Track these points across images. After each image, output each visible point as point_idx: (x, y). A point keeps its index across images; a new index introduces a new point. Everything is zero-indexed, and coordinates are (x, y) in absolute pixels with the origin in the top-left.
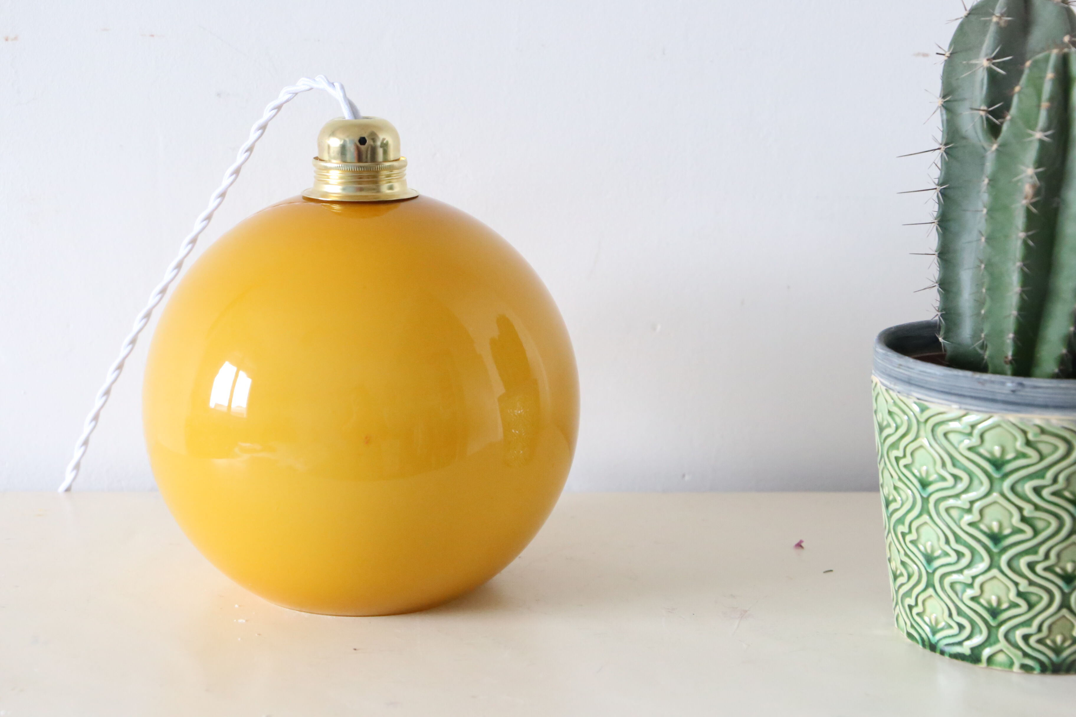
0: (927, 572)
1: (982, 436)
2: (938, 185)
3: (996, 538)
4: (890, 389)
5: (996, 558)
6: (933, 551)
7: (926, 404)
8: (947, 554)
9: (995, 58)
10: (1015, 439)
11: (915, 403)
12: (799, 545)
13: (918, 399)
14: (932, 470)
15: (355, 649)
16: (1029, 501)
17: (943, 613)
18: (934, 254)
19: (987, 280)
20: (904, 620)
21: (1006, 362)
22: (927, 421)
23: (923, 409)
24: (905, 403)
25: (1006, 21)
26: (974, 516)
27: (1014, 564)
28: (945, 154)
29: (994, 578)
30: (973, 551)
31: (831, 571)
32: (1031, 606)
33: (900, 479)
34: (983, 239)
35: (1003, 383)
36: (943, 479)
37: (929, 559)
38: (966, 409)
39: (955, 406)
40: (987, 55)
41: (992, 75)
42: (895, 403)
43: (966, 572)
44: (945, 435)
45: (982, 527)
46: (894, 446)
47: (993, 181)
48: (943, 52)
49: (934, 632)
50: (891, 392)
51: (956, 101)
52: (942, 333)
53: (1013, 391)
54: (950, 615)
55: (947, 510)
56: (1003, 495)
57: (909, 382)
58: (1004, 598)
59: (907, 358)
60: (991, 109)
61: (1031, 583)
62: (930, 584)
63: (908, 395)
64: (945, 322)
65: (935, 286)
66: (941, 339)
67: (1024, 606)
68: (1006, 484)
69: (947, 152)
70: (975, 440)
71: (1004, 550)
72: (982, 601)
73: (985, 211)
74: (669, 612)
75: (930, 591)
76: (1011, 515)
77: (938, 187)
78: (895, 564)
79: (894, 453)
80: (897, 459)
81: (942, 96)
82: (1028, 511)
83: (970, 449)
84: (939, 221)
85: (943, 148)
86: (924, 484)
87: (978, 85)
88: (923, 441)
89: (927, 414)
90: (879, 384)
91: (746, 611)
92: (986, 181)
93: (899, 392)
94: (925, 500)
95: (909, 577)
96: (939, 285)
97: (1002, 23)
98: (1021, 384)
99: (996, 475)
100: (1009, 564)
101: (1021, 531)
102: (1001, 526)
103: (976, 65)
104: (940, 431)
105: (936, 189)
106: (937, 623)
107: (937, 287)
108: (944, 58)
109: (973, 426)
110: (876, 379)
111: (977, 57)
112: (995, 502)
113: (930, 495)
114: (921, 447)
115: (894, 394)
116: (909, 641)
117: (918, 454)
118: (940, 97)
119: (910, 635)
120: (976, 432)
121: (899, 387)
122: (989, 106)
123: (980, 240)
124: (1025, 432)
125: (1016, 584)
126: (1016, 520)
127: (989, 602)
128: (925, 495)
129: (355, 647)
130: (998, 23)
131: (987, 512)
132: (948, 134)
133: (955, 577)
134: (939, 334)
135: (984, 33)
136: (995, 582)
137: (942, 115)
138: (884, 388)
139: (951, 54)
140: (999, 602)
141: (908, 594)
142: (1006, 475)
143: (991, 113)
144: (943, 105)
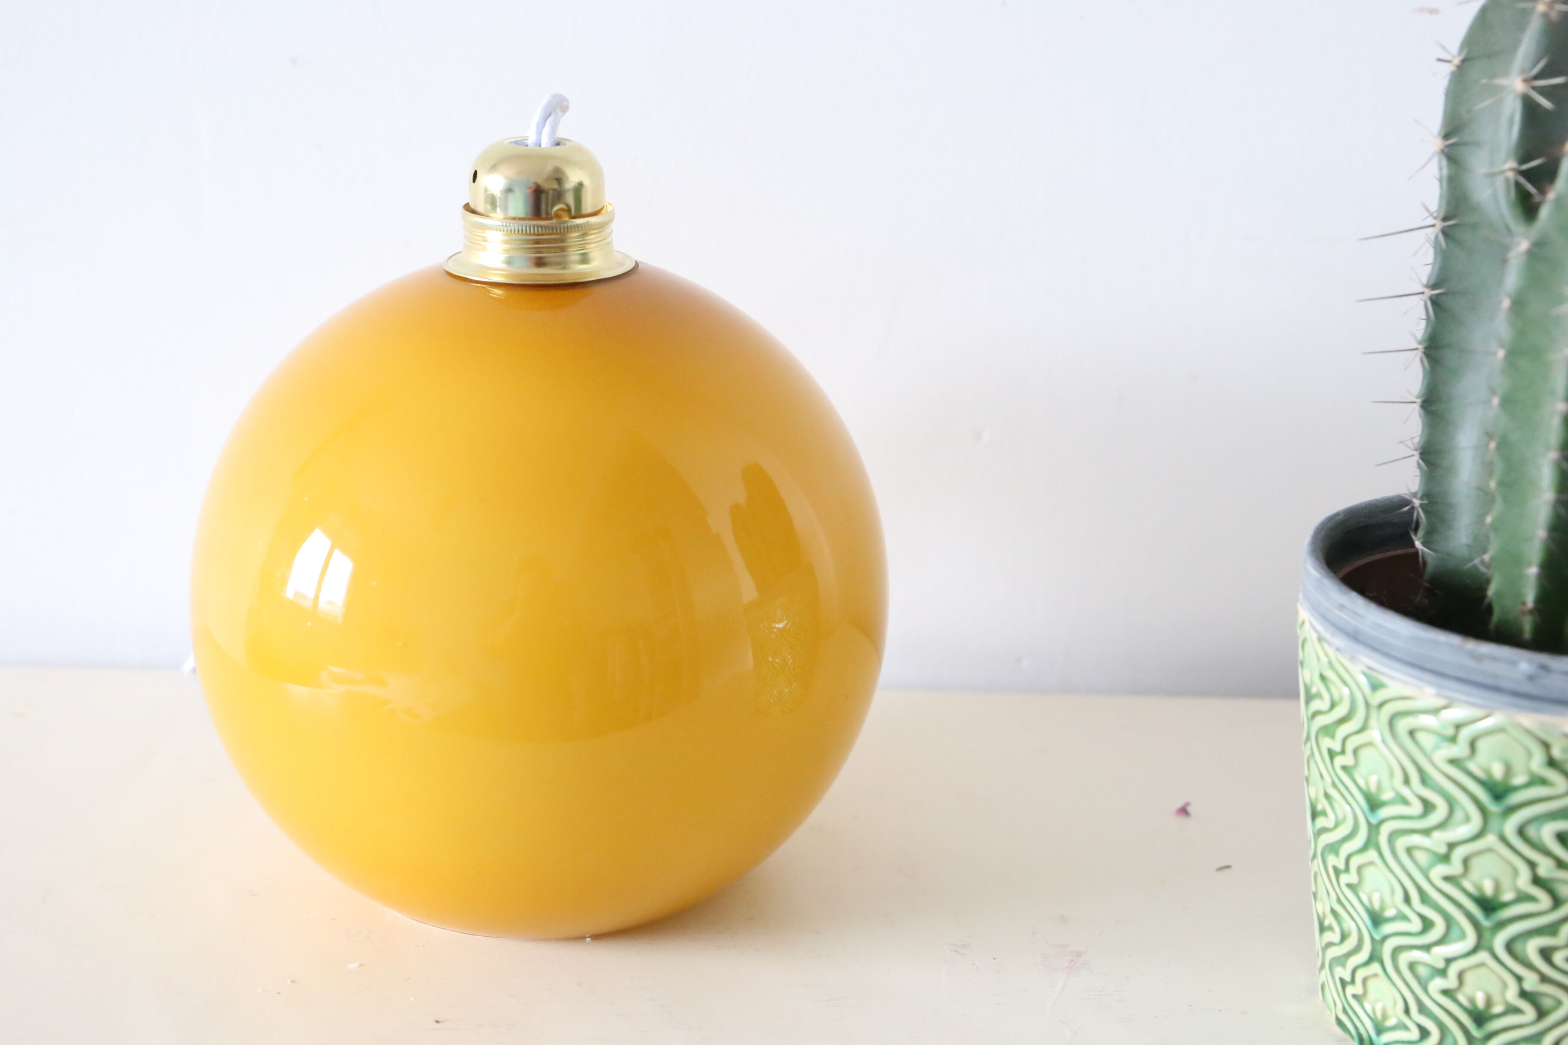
0: (1372, 938)
1: (1473, 745)
2: (1427, 286)
3: (1488, 905)
4: (1325, 640)
5: (1487, 935)
6: (1383, 909)
7: (1384, 679)
8: (1404, 918)
9: (1537, 77)
10: (1529, 754)
11: (1364, 674)
12: (1183, 811)
13: (1370, 668)
14: (1386, 783)
15: (438, 1022)
16: (1547, 853)
17: (1395, 1004)
18: (1414, 402)
19: (1499, 467)
20: (1333, 998)
21: (1523, 613)
22: (1381, 705)
23: (1375, 686)
24: (1346, 670)
25: (1560, 12)
26: (1455, 867)
27: (1518, 947)
28: (1441, 237)
29: (1482, 965)
30: (1449, 920)
31: (1229, 867)
32: (1542, 1014)
33: (1334, 785)
34: (1496, 401)
35: (1514, 663)
36: (1405, 802)
37: (1377, 919)
38: (1447, 697)
39: (1430, 690)
40: (1523, 71)
41: (1530, 108)
42: (1330, 663)
43: (1436, 950)
44: (1412, 733)
45: (1467, 885)
46: (1328, 730)
47: (1519, 304)
48: (1448, 58)
49: (1380, 1031)
50: (1325, 645)
51: (1465, 144)
52: (1421, 533)
53: (1531, 678)
54: (1407, 1011)
55: (1409, 851)
56: (1503, 839)
57: (1355, 636)
58: (1497, 998)
59: (1354, 595)
60: (1525, 167)
61: (1544, 979)
62: (1374, 957)
63: (1353, 659)
64: (1427, 518)
65: (1413, 455)
66: (1418, 544)
67: (1530, 1013)
68: (1510, 826)
69: (1445, 232)
70: (1460, 750)
71: (1502, 925)
72: (1461, 998)
73: (1501, 354)
74: (956, 952)
75: (1375, 967)
76: (1516, 872)
77: (1426, 290)
78: (1322, 907)
79: (1326, 743)
80: (1332, 754)
81: (1443, 134)
82: (1546, 867)
83: (1453, 762)
84: (1426, 348)
85: (1439, 225)
86: (1374, 804)
87: (1504, 121)
88: (1374, 734)
89: (1381, 695)
90: (1307, 626)
91: (1079, 954)
92: (1506, 303)
93: (1338, 650)
94: (1374, 829)
95: (1344, 937)
96: (1421, 454)
97: (1554, 15)
98: (1544, 668)
99: (1493, 808)
100: (1509, 947)
101: (1531, 899)
102: (1497, 887)
103: (1503, 88)
104: (1403, 725)
105: (1423, 293)
106: (1385, 1016)
107: (1417, 457)
108: (1448, 69)
109: (1458, 727)
110: (1304, 614)
111: (1506, 73)
112: (1489, 850)
113: (1381, 822)
114: (1370, 744)
115: (1331, 651)
116: (1339, 1030)
117: (1364, 754)
118: (1439, 135)
119: (1339, 1022)
120: (1465, 734)
121: (1340, 641)
122: (1523, 160)
123: (1490, 401)
124: (1546, 746)
125: (1519, 979)
126: (1524, 880)
127: (1472, 1001)
128: (1374, 821)
129: (437, 1019)
130: (1545, 15)
131: (1475, 863)
132: (1449, 203)
133: (1417, 955)
134: (1416, 534)
135: (1521, 27)
136: (1482, 971)
137: (1441, 169)
138: (1314, 636)
139: (1463, 61)
140: (1489, 1002)
141: (1341, 960)
142: (1511, 810)
143: (1526, 174)
144: (1442, 151)
